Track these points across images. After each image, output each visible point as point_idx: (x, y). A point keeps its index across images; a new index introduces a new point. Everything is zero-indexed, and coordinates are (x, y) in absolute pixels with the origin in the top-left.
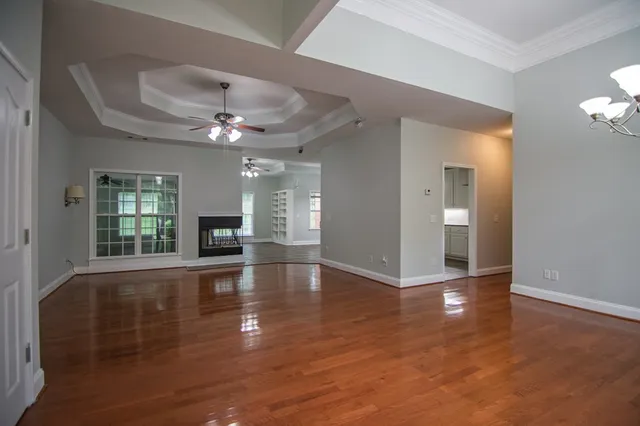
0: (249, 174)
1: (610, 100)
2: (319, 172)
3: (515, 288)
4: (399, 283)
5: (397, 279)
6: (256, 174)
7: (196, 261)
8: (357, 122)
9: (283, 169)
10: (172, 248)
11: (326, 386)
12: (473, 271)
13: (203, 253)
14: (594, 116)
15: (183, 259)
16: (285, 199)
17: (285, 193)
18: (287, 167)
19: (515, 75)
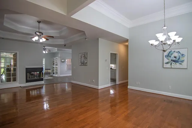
0: (44, 52)
1: (155, 40)
2: (71, 52)
3: (129, 87)
4: (98, 88)
5: (97, 87)
6: (47, 52)
7: (25, 84)
8: (86, 38)
9: (56, 51)
10: (15, 80)
11: (85, 124)
12: (118, 83)
13: (27, 81)
14: (152, 44)
15: (19, 84)
16: (57, 61)
17: (57, 59)
18: (58, 50)
19: (129, 28)
